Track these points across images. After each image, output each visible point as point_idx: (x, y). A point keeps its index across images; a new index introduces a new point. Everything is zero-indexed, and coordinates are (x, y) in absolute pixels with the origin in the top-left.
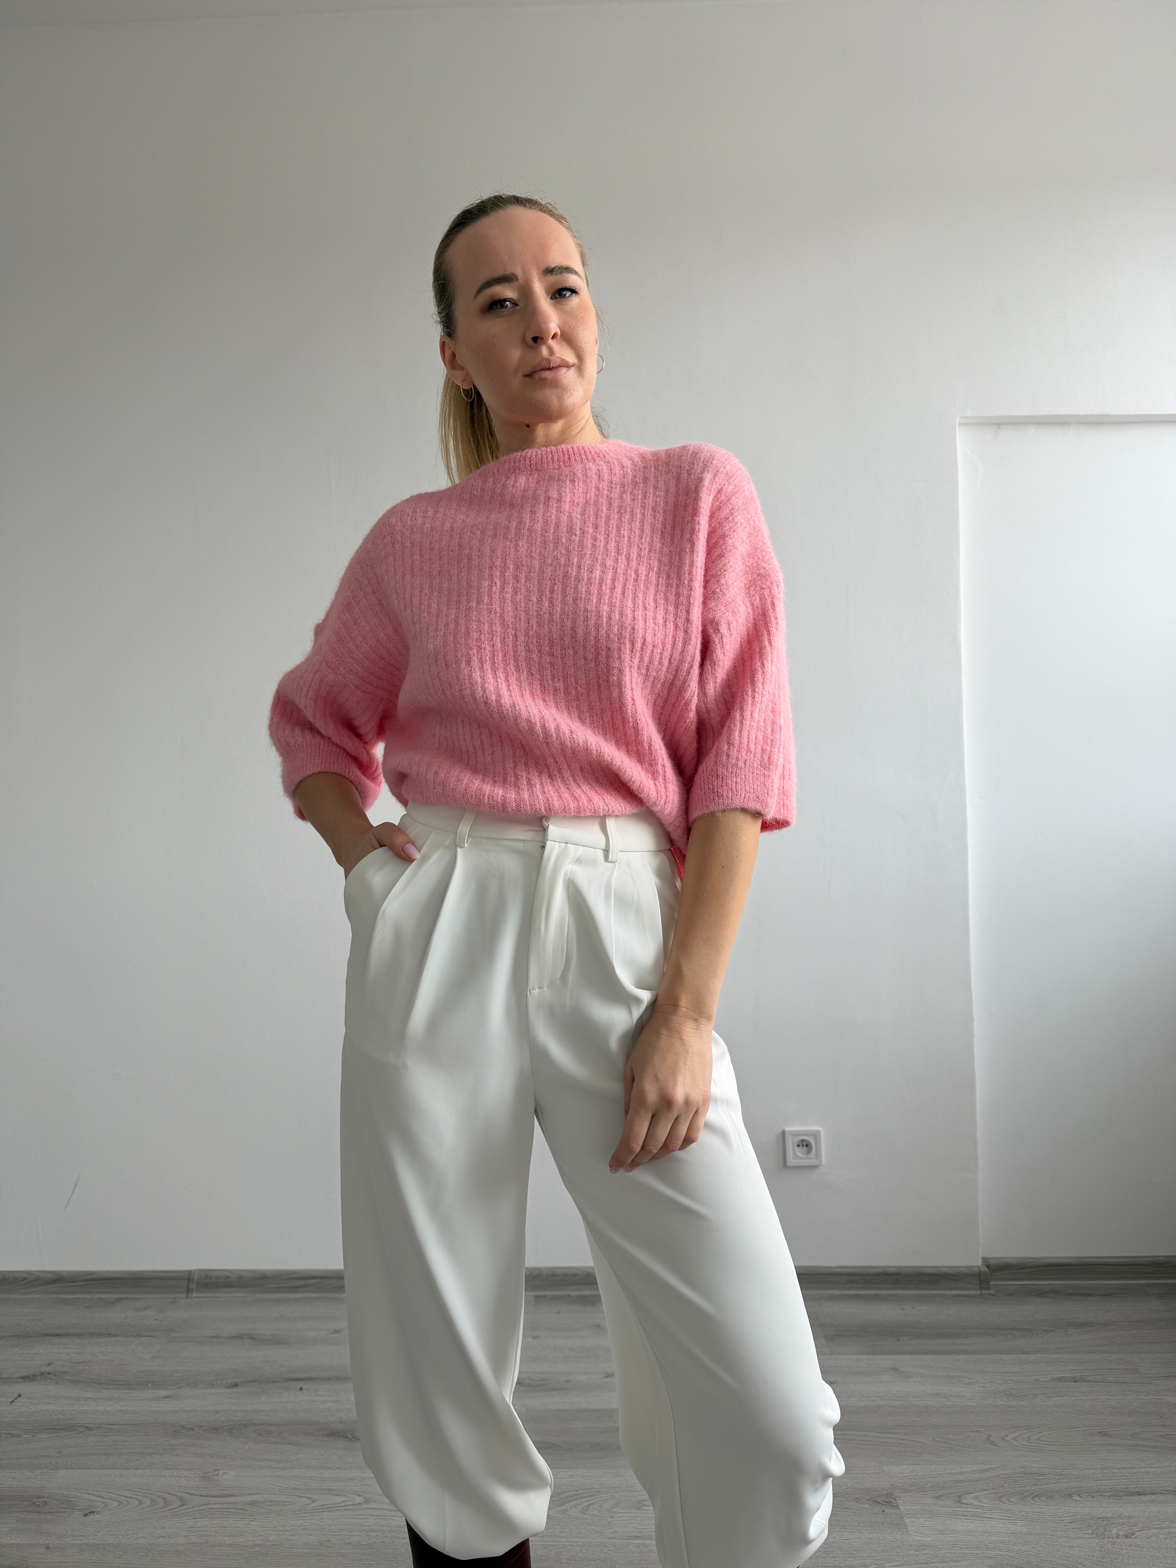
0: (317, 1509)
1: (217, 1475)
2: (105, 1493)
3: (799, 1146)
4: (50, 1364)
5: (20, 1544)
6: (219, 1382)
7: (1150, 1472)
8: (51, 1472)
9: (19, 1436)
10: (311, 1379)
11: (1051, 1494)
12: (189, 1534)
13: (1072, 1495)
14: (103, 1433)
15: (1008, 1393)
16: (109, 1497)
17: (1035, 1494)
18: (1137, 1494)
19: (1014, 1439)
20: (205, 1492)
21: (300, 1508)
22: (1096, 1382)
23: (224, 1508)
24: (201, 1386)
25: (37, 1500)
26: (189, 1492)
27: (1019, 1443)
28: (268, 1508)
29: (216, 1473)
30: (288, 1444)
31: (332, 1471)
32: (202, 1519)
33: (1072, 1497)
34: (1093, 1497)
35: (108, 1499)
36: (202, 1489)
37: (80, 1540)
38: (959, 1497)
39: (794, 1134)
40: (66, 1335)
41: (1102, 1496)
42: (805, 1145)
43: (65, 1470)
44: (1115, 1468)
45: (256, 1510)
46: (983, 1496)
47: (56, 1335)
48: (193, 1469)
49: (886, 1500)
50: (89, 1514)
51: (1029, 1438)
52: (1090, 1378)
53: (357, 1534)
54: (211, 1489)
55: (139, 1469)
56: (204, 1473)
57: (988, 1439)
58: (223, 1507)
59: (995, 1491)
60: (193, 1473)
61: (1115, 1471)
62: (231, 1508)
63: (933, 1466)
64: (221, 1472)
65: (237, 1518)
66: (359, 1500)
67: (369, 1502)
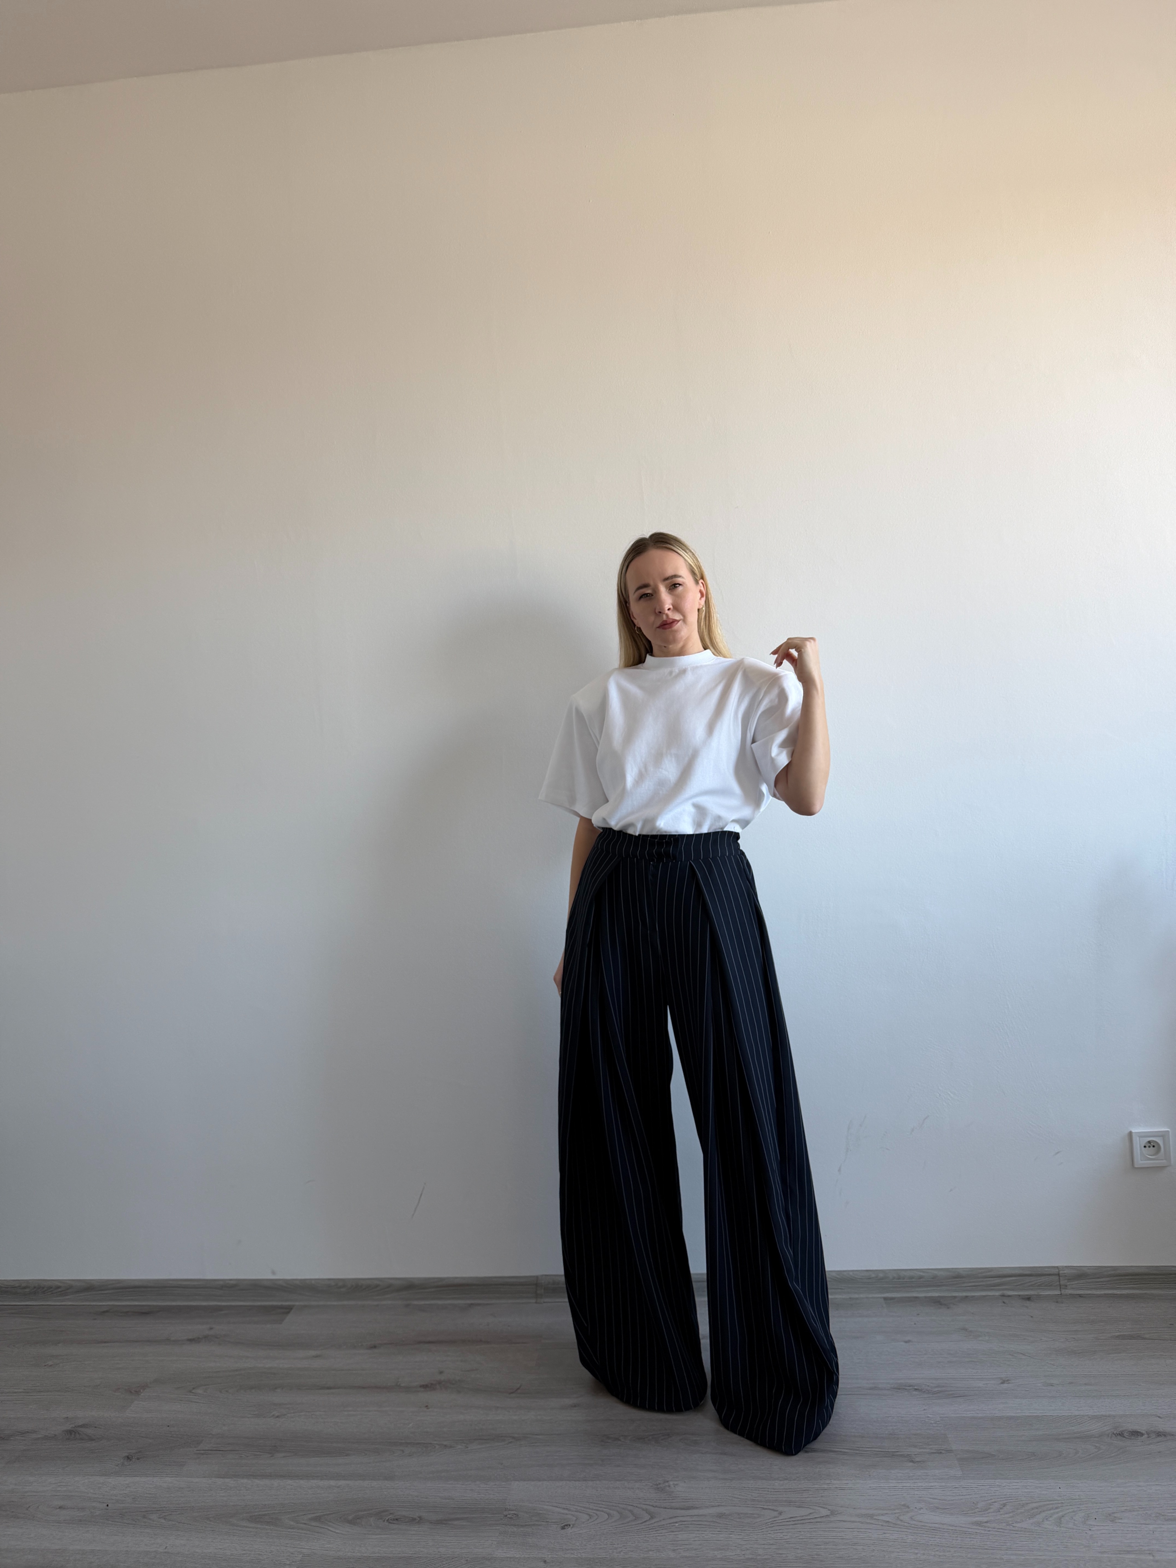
0: (787, 1521)
1: (669, 1486)
2: (568, 1506)
3: (1145, 1147)
4: (441, 1373)
5: (517, 1558)
8: (503, 1483)
9: (451, 1447)
12: (675, 1548)
14: (533, 1443)
16: (575, 1510)
20: (668, 1504)
21: (770, 1520)
23: (694, 1521)
25: (506, 1513)
26: (651, 1504)
28: (738, 1520)
29: (667, 1484)
31: (782, 1482)
32: (681, 1533)
35: (576, 1511)
36: (661, 1501)
37: (572, 1554)
39: (1142, 1135)
42: (1151, 1145)
43: (517, 1482)
45: (728, 1523)
47: (429, 1342)
48: (641, 1480)
50: (566, 1527)
53: (843, 1547)
54: (670, 1501)
55: (589, 1480)
56: (655, 1485)
58: (694, 1519)
60: (644, 1484)
62: (702, 1521)
64: (671, 1483)
65: (715, 1531)
66: (824, 1512)
67: (836, 1515)
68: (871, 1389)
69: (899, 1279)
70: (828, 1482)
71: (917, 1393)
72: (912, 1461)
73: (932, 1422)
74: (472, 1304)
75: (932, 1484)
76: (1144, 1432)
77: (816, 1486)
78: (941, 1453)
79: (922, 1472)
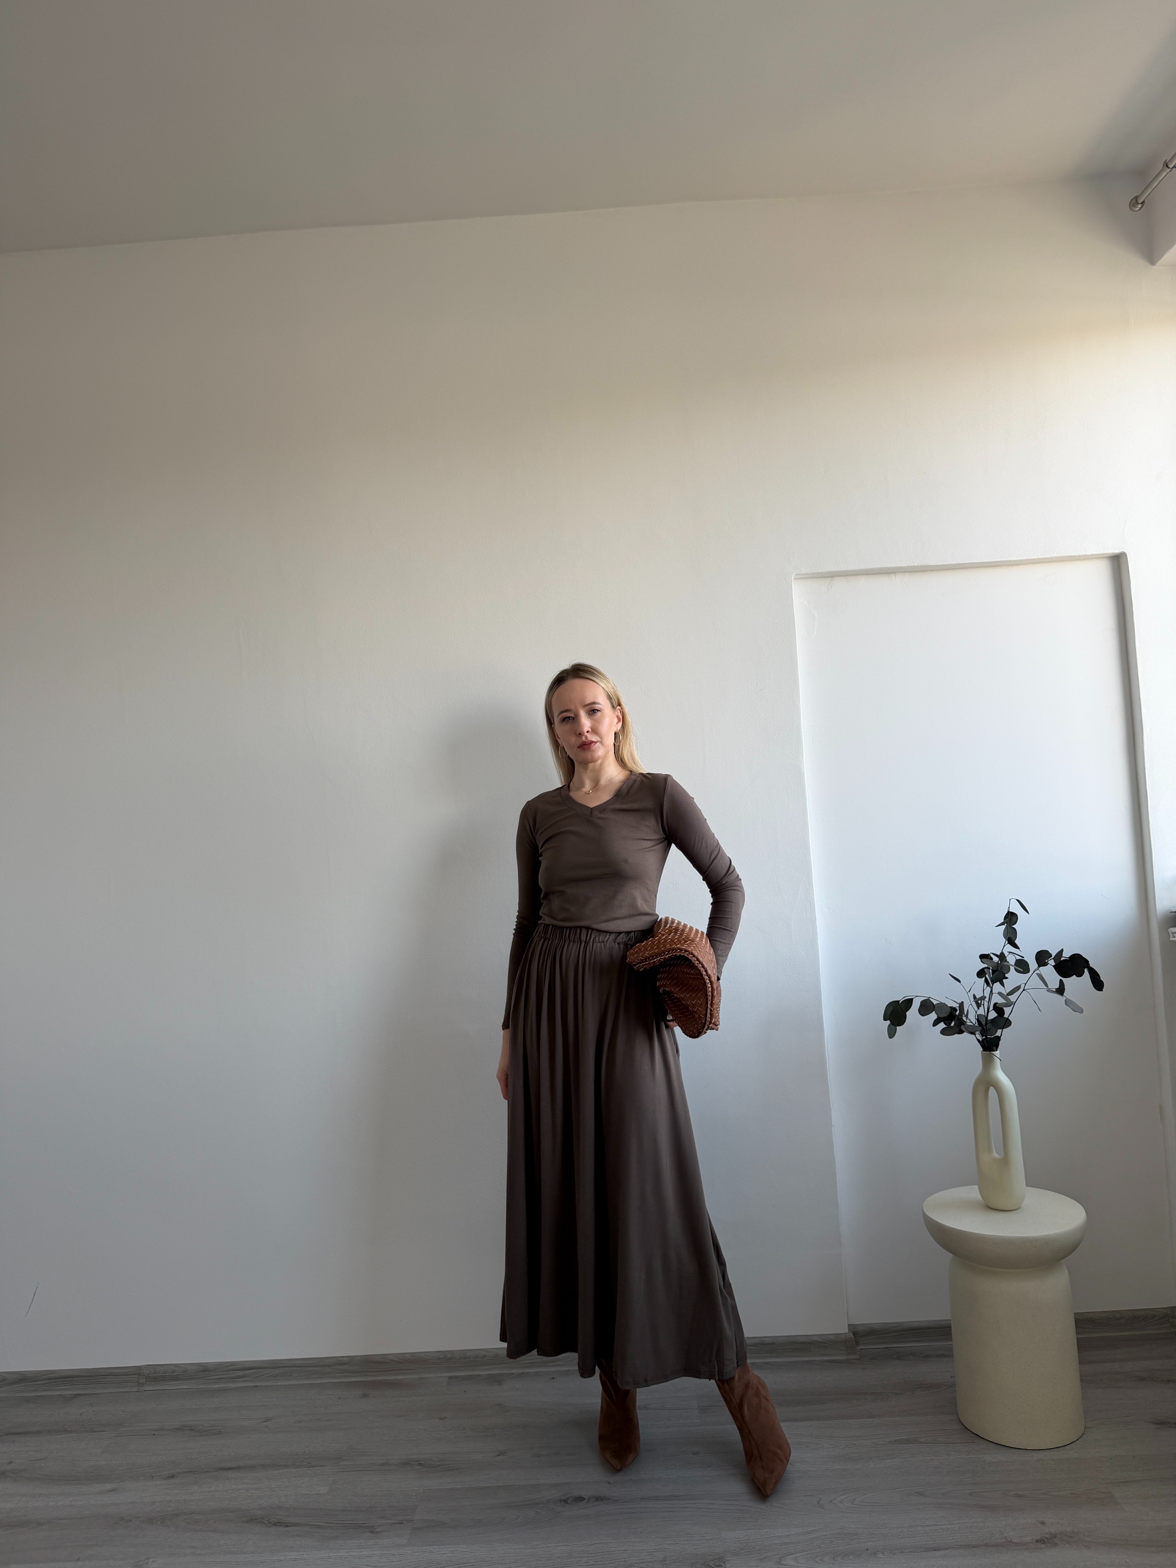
1: (148, 1563)
4: (10, 1463)
6: (158, 1474)
7: (948, 1529)
10: (238, 1468)
11: (859, 1553)
13: (877, 1553)
14: (52, 1527)
15: (846, 1456)
17: (846, 1553)
18: (933, 1549)
19: (840, 1502)
22: (926, 1443)
24: (142, 1478)
27: (844, 1505)
29: (146, 1561)
30: (212, 1531)
31: (247, 1555)
33: (877, 1554)
34: (895, 1553)
38: (780, 1559)
40: (26, 1433)
41: (902, 1552)
44: (921, 1526)
46: (801, 1557)
47: (18, 1434)
48: (126, 1559)
49: (717, 1564)
51: (854, 1499)
52: (922, 1440)
55: (80, 1561)
57: (818, 1502)
59: (812, 1552)
60: (126, 1562)
61: (920, 1528)
63: (765, 1530)
64: (151, 1560)
68: (382, 1465)
69: (465, 1358)
70: (287, 1554)
71: (419, 1467)
72: (372, 1532)
73: (414, 1494)
74: (78, 1395)
75: (376, 1552)
76: (587, 1497)
77: (275, 1558)
78: (402, 1523)
79: (374, 1541)
